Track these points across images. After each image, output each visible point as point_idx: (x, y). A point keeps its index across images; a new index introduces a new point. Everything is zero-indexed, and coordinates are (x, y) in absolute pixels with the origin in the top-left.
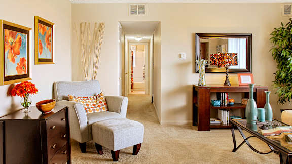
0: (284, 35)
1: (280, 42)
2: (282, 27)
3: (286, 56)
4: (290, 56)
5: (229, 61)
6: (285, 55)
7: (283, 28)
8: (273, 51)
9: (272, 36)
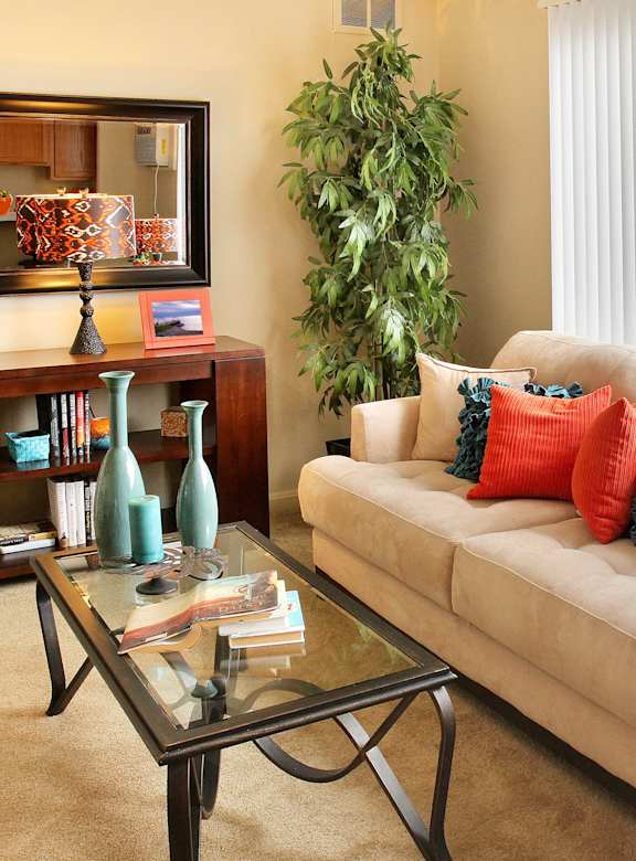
0: (334, 116)
1: (317, 145)
2: (327, 80)
3: (339, 208)
4: (350, 212)
5: (85, 237)
6: (332, 205)
7: (330, 86)
8: (293, 183)
9: (292, 118)
